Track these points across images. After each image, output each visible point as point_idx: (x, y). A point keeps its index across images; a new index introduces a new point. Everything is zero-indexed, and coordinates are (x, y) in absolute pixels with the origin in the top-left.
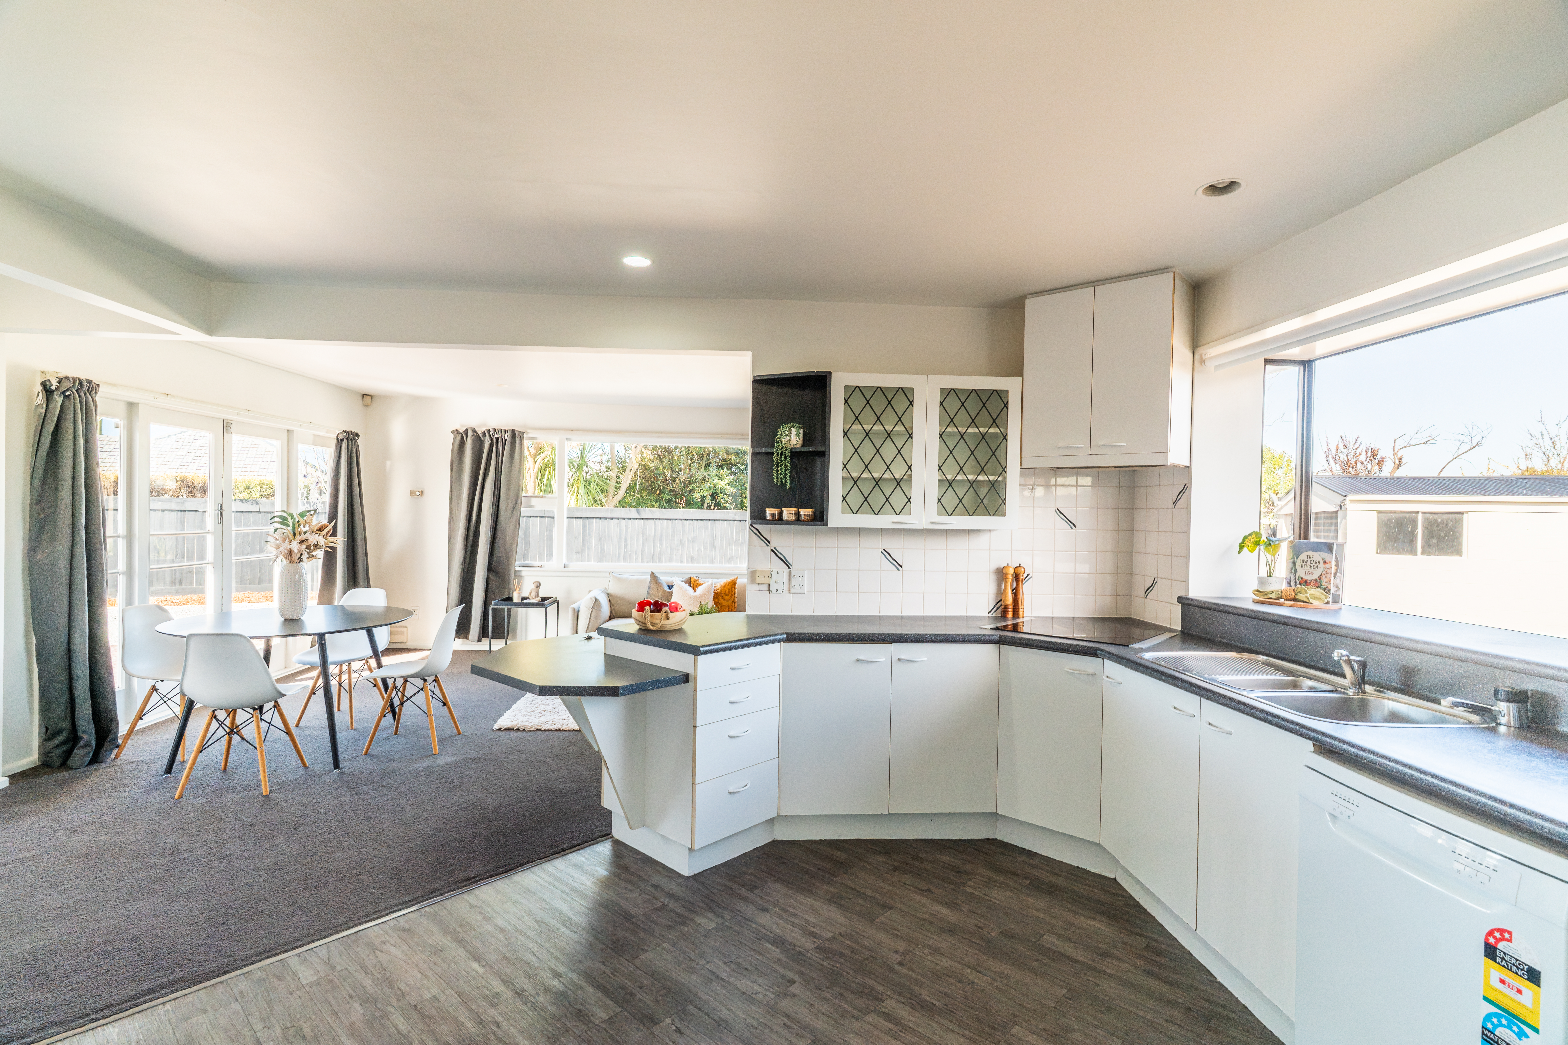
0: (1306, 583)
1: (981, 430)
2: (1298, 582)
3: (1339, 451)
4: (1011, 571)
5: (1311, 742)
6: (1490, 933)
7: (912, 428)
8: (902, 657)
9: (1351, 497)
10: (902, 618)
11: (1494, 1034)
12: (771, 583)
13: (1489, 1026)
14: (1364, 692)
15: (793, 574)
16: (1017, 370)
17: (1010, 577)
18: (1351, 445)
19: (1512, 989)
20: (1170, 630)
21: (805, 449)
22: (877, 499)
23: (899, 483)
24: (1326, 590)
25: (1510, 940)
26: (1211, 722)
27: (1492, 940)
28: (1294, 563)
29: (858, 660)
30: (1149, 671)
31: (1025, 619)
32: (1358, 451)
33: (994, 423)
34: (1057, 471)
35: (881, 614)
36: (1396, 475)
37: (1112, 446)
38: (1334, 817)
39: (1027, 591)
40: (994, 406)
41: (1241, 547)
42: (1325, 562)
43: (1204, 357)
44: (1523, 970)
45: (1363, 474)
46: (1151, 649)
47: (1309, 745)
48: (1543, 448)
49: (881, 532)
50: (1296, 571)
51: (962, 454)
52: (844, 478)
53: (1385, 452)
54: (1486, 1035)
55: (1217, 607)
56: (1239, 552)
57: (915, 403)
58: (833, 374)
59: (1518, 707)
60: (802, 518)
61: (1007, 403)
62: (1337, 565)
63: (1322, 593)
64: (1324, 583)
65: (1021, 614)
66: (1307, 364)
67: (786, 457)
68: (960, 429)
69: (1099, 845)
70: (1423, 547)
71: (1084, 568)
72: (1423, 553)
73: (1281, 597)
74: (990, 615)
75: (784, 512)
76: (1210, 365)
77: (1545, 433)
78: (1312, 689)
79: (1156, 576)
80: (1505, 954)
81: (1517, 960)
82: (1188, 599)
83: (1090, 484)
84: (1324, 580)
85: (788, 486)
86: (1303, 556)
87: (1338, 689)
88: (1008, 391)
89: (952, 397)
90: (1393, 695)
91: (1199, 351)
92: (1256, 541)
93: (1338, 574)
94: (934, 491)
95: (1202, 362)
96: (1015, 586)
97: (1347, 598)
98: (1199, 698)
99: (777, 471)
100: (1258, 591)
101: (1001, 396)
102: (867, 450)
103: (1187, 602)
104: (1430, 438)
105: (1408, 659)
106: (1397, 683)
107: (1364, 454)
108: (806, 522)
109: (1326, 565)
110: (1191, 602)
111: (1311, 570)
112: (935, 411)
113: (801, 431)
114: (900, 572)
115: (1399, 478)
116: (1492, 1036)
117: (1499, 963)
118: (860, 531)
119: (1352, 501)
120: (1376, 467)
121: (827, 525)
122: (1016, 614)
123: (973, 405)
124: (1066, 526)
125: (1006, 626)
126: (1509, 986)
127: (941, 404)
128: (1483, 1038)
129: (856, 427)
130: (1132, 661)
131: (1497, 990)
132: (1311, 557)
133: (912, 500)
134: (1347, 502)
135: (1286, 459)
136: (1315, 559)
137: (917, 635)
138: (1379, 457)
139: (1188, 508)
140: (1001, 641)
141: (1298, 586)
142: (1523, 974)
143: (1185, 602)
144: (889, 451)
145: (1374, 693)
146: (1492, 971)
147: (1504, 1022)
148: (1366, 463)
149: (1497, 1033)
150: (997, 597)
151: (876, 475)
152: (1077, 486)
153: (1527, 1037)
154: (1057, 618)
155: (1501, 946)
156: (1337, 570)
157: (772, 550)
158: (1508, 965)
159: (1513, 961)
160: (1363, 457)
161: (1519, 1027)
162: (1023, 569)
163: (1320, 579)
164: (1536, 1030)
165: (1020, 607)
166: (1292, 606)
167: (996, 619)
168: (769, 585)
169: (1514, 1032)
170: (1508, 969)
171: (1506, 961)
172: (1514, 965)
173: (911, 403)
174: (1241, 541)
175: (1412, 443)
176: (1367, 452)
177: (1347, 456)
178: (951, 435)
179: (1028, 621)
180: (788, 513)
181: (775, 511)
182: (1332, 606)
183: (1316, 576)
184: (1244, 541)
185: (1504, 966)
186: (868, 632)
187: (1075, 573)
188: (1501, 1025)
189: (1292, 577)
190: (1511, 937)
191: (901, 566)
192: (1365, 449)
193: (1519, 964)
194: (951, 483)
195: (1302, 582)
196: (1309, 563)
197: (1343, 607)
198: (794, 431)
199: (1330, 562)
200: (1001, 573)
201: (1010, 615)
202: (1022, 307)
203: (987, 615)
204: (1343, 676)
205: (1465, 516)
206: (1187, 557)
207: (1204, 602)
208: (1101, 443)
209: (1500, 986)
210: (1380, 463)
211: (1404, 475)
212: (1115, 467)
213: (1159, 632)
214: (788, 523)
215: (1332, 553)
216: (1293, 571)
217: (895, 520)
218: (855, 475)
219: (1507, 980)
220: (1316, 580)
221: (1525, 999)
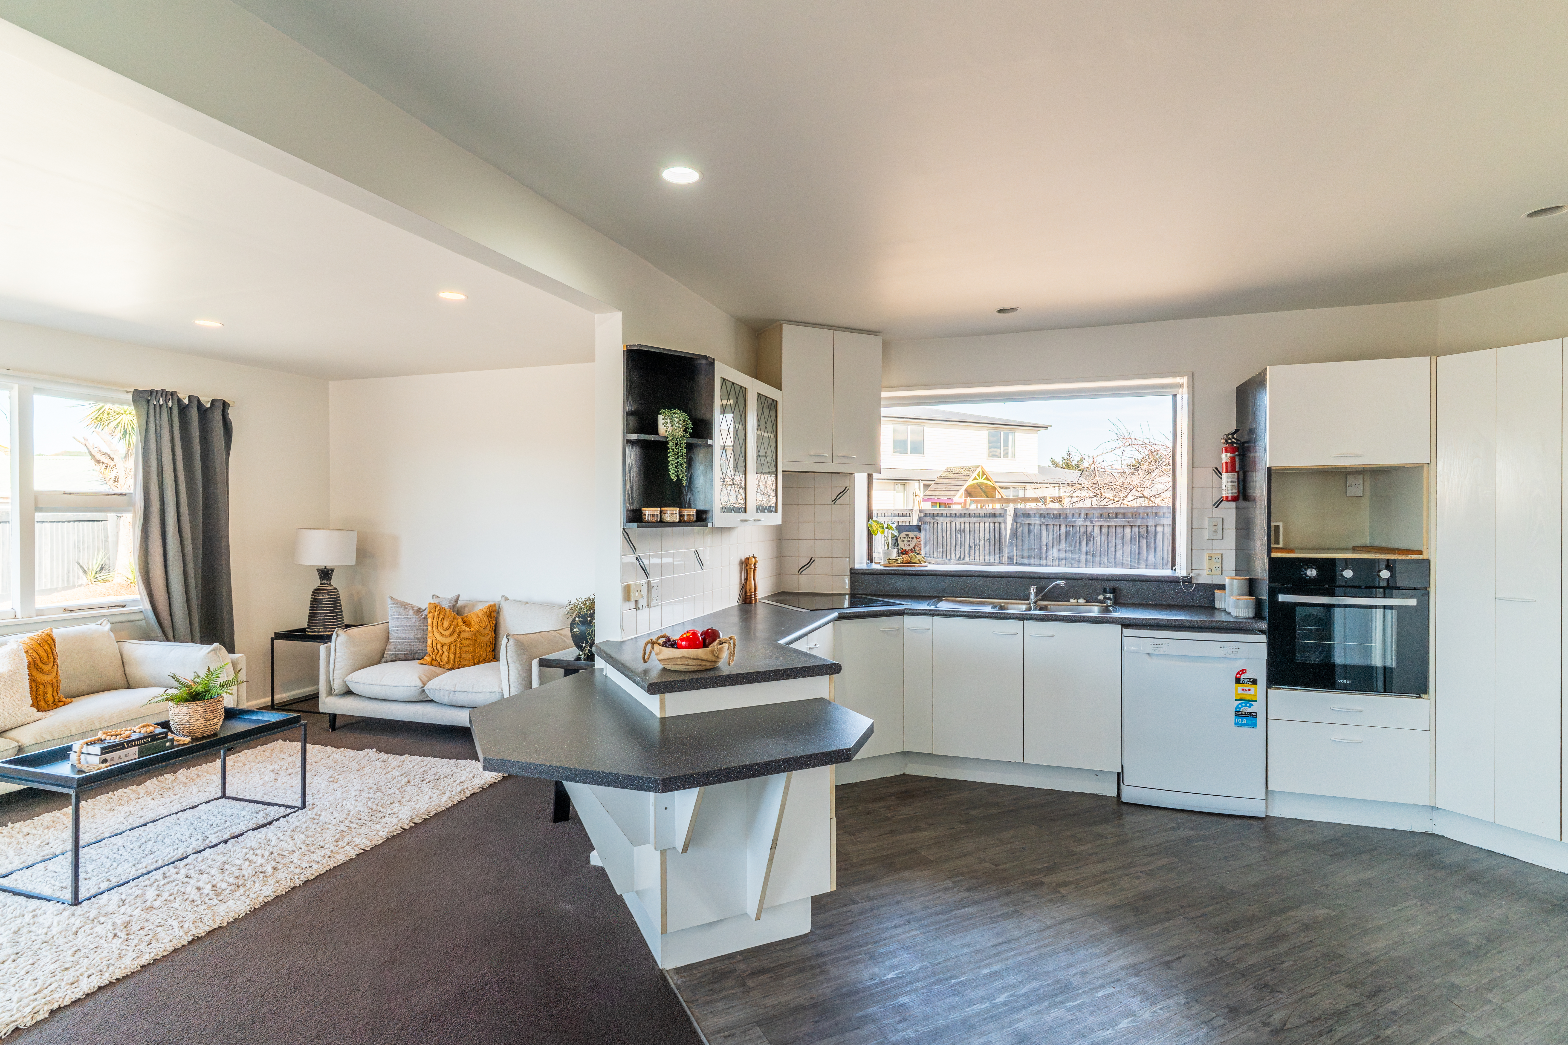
2: (900, 551)
6: (1238, 673)
7: (746, 427)
11: (1240, 711)
13: (1238, 709)
15: (652, 584)
17: (752, 567)
24: (919, 555)
25: (1245, 673)
27: (1238, 676)
28: (896, 540)
37: (847, 457)
38: (1150, 655)
42: (917, 538)
44: (1250, 681)
50: (898, 545)
54: (1237, 713)
57: (747, 403)
58: (716, 362)
60: (685, 518)
64: (917, 551)
65: (756, 599)
80: (1244, 678)
82: (853, 569)
84: (917, 549)
85: (685, 482)
86: (902, 535)
88: (778, 402)
92: (881, 527)
98: (1021, 621)
100: (890, 559)
103: (858, 572)
108: (689, 523)
110: (863, 572)
111: (908, 543)
112: (755, 414)
117: (1241, 684)
126: (1245, 690)
127: (757, 407)
128: (1235, 715)
131: (1241, 694)
132: (908, 535)
136: (910, 536)
142: (1250, 683)
143: (851, 572)
146: (1238, 687)
147: (1243, 705)
153: (1251, 705)
157: (636, 559)
158: (1244, 682)
159: (1246, 680)
161: (1248, 704)
162: (756, 559)
163: (914, 548)
164: (1254, 701)
168: (637, 601)
169: (1247, 707)
170: (1244, 684)
173: (745, 403)
181: (654, 511)
182: (922, 562)
183: (911, 547)
189: (896, 548)
190: (1245, 671)
191: (703, 565)
195: (903, 551)
196: (906, 539)
199: (920, 538)
200: (744, 564)
207: (861, 570)
208: (840, 454)
209: (1242, 692)
215: (921, 532)
216: (896, 545)
217: (742, 518)
220: (912, 549)
221: (1252, 692)
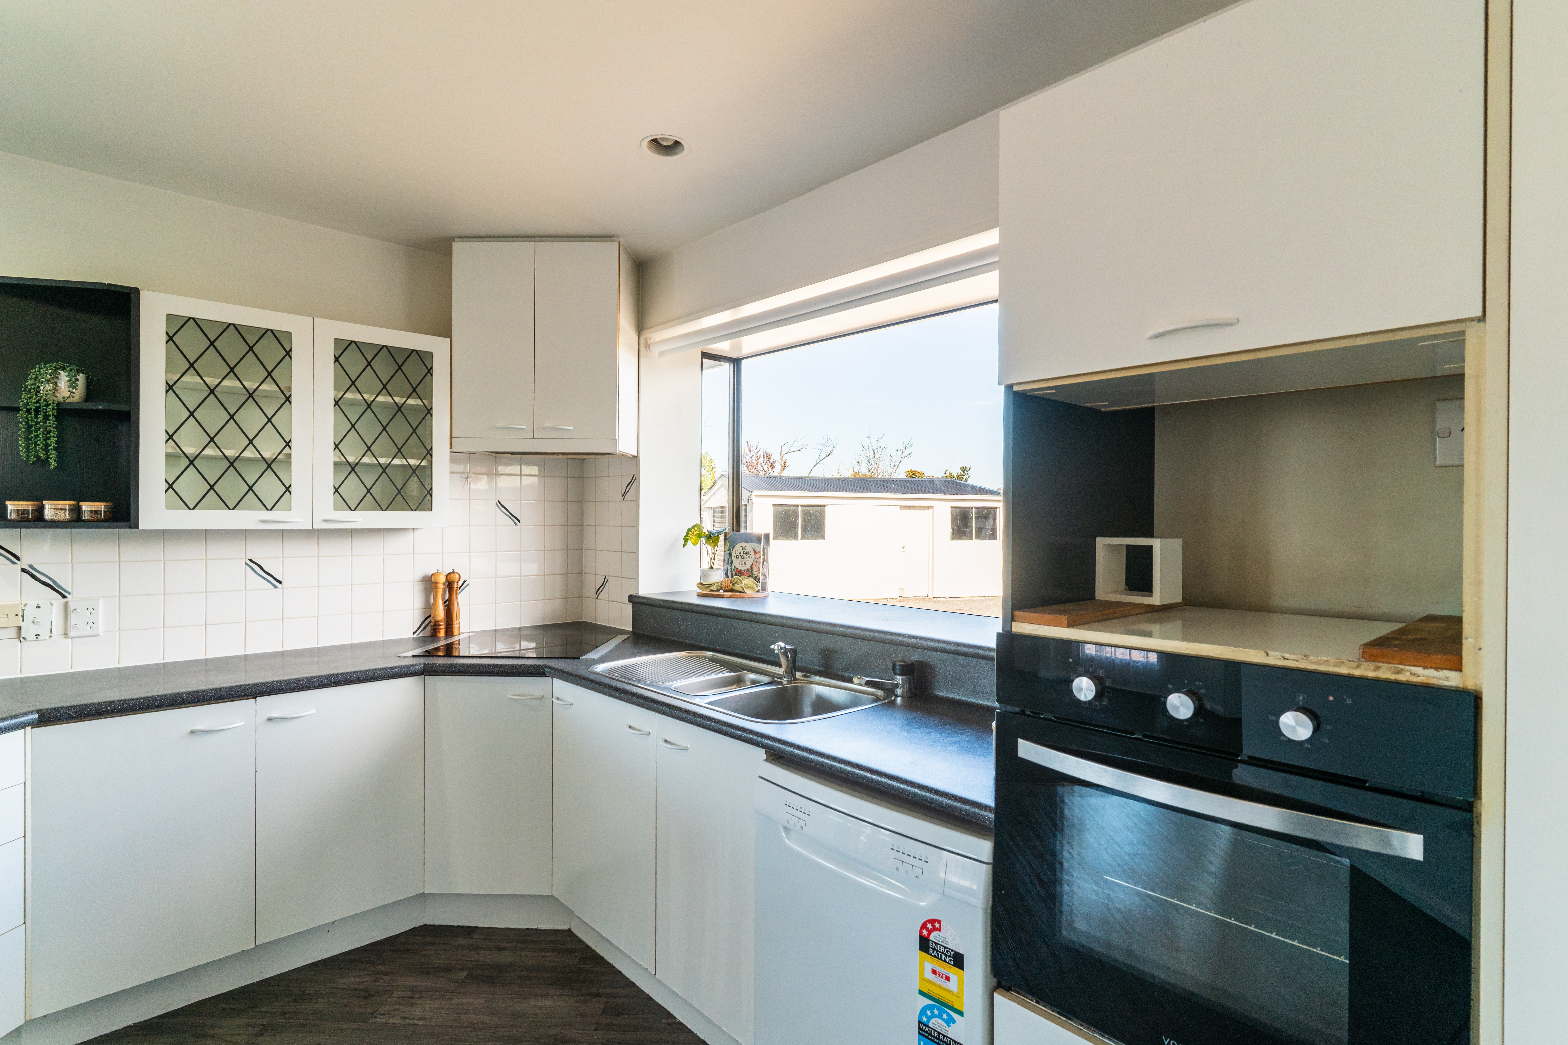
0: (740, 573)
1: (397, 399)
2: (734, 572)
3: (746, 455)
4: (442, 579)
5: (763, 750)
6: (924, 926)
7: (290, 388)
8: (275, 715)
9: (756, 493)
10: (283, 654)
11: (929, 1027)
12: (24, 625)
13: (925, 1019)
14: (795, 679)
15: (72, 606)
16: (444, 329)
17: (441, 587)
18: (753, 449)
19: (942, 977)
20: (622, 632)
21: (89, 406)
22: (231, 487)
23: (269, 465)
24: (757, 579)
25: (939, 930)
26: (667, 739)
27: (925, 932)
28: (730, 554)
29: (192, 732)
30: (602, 688)
31: (461, 637)
32: (759, 454)
33: (414, 392)
34: (496, 455)
35: (247, 653)
36: (782, 475)
37: (558, 429)
38: (787, 829)
39: (463, 602)
40: (413, 370)
41: (686, 541)
42: (755, 553)
43: (649, 342)
44: (950, 956)
45: (761, 474)
46: (602, 660)
47: (761, 753)
48: (868, 457)
49: (244, 535)
50: (732, 562)
51: (368, 428)
52: (168, 456)
53: (776, 457)
54: (922, 1030)
55: (667, 604)
56: (684, 545)
57: (294, 354)
58: (144, 296)
59: (909, 679)
60: (86, 516)
61: (432, 368)
62: (764, 555)
63: (754, 583)
64: (755, 573)
65: (456, 631)
66: (736, 362)
67: (46, 417)
68: (366, 396)
69: (551, 897)
70: (802, 533)
71: (532, 569)
72: (803, 538)
73: (721, 589)
74: (415, 635)
75: (47, 506)
76: (655, 350)
77: (870, 446)
78: (754, 683)
79: (606, 574)
80: (936, 943)
81: (945, 948)
82: (639, 597)
83: (537, 473)
84: (755, 569)
85: (53, 464)
86: (738, 548)
87: (776, 679)
88: (432, 354)
89: (352, 351)
90: (817, 678)
91: (646, 334)
92: (698, 534)
93: (765, 563)
94: (327, 478)
95: (647, 346)
96: (447, 597)
97: (773, 584)
98: (654, 713)
99: (27, 439)
100: (701, 584)
101: (424, 359)
102: (212, 416)
103: (637, 600)
104: (802, 447)
105: (827, 642)
106: (819, 666)
107: (762, 457)
108: (96, 522)
109: (756, 555)
110: (642, 601)
111: (744, 561)
112: (327, 370)
113: (81, 377)
114: (279, 591)
115: (786, 477)
116: (927, 1029)
117: (931, 955)
118: (206, 535)
119: (756, 496)
120: (770, 469)
121: (138, 528)
122: (449, 632)
123: (383, 367)
124: (509, 522)
125: (437, 649)
126: (939, 975)
127: (337, 359)
128: (919, 1033)
129: (190, 379)
130: (584, 679)
131: (930, 982)
132: (744, 548)
133: (292, 489)
134: (753, 497)
135: (708, 459)
136: (748, 549)
137: (299, 680)
138: (772, 460)
139: (637, 501)
140: (427, 671)
141: (735, 577)
142: (950, 960)
143: (634, 600)
144: (251, 419)
145: (803, 678)
146: (926, 963)
147: (936, 1012)
148: (763, 464)
149: (931, 1025)
150: (425, 613)
151: (230, 453)
152: (521, 475)
153: (954, 1022)
154: (501, 630)
155: (932, 937)
156: (764, 559)
157: (23, 570)
158: (938, 954)
159: (943, 949)
160: (761, 460)
161: (948, 1015)
162: (457, 576)
163: (752, 569)
164: (961, 1013)
165: (455, 622)
166: (730, 597)
167: (424, 641)
168: (20, 628)
169: (943, 1020)
170: (938, 958)
171: (937, 951)
172: (943, 953)
173: (288, 353)
174: (685, 534)
175: (792, 450)
176: (764, 455)
177: (751, 458)
178: (352, 403)
179: (464, 639)
180: (52, 509)
181: (27, 505)
182: (761, 594)
183: (748, 566)
184: (687, 534)
185: (935, 956)
186: (211, 687)
187: (521, 576)
188: (933, 1016)
189: (729, 567)
190: (940, 926)
191: (280, 582)
192: (762, 453)
193: (947, 951)
194: (353, 468)
195: (737, 572)
196: (742, 554)
197: (770, 594)
198: (64, 376)
199: (759, 552)
200: (429, 583)
201: (442, 633)
202: (449, 253)
203: (412, 636)
204: (780, 666)
205: (826, 507)
206: (636, 553)
207: (654, 600)
208: (547, 425)
209: (932, 977)
210: (772, 466)
211: (788, 475)
212: (563, 454)
213: (611, 636)
214: (55, 524)
215: (761, 543)
216: (730, 562)
217: (265, 518)
218: (190, 451)
219: (938, 969)
220: (748, 570)
221: (953, 985)
